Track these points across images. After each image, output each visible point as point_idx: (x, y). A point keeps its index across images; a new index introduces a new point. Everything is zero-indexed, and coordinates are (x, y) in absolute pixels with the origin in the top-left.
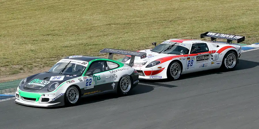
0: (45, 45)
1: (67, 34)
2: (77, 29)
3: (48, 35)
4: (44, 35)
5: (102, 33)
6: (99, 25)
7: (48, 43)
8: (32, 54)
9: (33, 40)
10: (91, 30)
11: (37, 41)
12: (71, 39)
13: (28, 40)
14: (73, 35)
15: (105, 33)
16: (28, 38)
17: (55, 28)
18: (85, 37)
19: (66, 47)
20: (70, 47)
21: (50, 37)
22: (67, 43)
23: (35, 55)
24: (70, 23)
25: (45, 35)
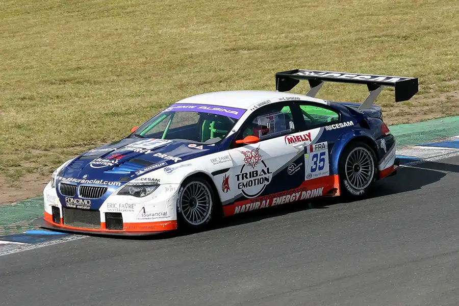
0: (56, 110)
1: (115, 78)
2: (145, 63)
3: (64, 81)
4: (52, 84)
5: (213, 74)
6: (206, 51)
7: (62, 105)
8: (18, 137)
9: (21, 96)
10: (182, 65)
11: (31, 98)
12: (127, 91)
13: (8, 97)
14: (132, 80)
15: (221, 74)
16: (6, 92)
17: (83, 63)
18: (168, 87)
19: (114, 114)
20: (127, 113)
21: (69, 88)
22: (115, 105)
23: (27, 139)
24: (124, 47)
25: (54, 81)
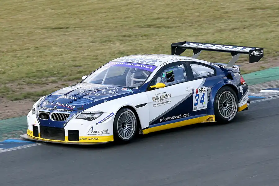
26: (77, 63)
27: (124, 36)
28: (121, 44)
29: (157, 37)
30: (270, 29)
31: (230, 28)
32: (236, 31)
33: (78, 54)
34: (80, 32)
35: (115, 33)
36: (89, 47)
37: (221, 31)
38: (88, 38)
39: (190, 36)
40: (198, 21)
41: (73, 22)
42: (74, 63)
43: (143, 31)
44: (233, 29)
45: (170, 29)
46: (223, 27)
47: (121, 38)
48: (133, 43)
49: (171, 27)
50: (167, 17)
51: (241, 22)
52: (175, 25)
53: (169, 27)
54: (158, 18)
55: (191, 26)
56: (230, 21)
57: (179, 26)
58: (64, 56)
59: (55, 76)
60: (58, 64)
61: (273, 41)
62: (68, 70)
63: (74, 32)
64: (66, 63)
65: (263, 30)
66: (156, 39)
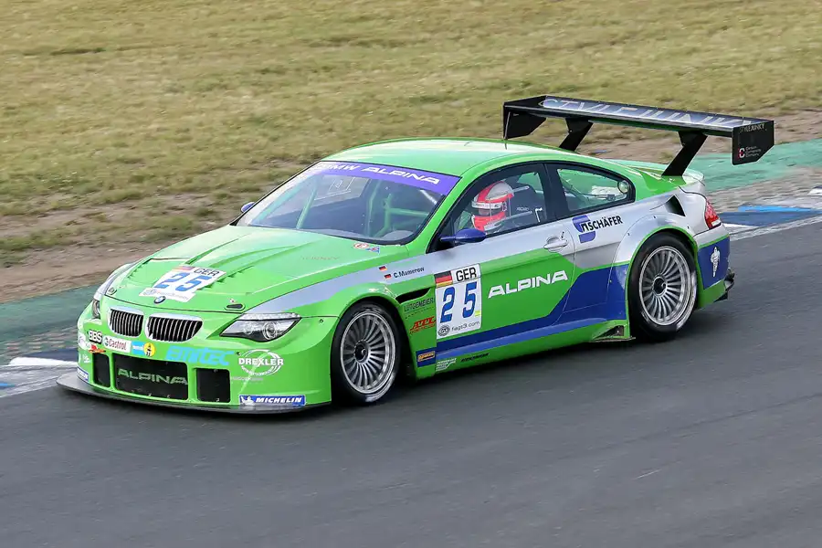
26: (130, 153)
27: (265, 71)
28: (256, 94)
29: (359, 73)
30: (687, 45)
31: (572, 42)
32: (589, 51)
33: (130, 125)
34: (135, 63)
35: (239, 64)
36: (163, 104)
37: (543, 52)
38: (159, 80)
39: (456, 68)
40: (478, 25)
41: (116, 32)
42: (122, 153)
43: (319, 56)
44: (581, 46)
45: (395, 50)
46: (550, 42)
47: (254, 77)
48: (290, 91)
49: (402, 44)
50: (387, 14)
51: (603, 24)
52: (413, 38)
53: (393, 44)
54: (363, 19)
55: (457, 39)
56: (570, 22)
57: (423, 41)
58: (90, 132)
59: (68, 192)
60: (73, 157)
61: (697, 79)
62: (104, 173)
63: (117, 62)
64: (97, 153)
65: (664, 47)
66: (357, 78)
